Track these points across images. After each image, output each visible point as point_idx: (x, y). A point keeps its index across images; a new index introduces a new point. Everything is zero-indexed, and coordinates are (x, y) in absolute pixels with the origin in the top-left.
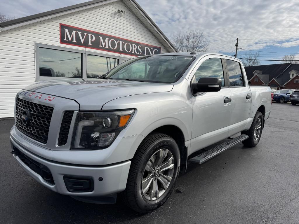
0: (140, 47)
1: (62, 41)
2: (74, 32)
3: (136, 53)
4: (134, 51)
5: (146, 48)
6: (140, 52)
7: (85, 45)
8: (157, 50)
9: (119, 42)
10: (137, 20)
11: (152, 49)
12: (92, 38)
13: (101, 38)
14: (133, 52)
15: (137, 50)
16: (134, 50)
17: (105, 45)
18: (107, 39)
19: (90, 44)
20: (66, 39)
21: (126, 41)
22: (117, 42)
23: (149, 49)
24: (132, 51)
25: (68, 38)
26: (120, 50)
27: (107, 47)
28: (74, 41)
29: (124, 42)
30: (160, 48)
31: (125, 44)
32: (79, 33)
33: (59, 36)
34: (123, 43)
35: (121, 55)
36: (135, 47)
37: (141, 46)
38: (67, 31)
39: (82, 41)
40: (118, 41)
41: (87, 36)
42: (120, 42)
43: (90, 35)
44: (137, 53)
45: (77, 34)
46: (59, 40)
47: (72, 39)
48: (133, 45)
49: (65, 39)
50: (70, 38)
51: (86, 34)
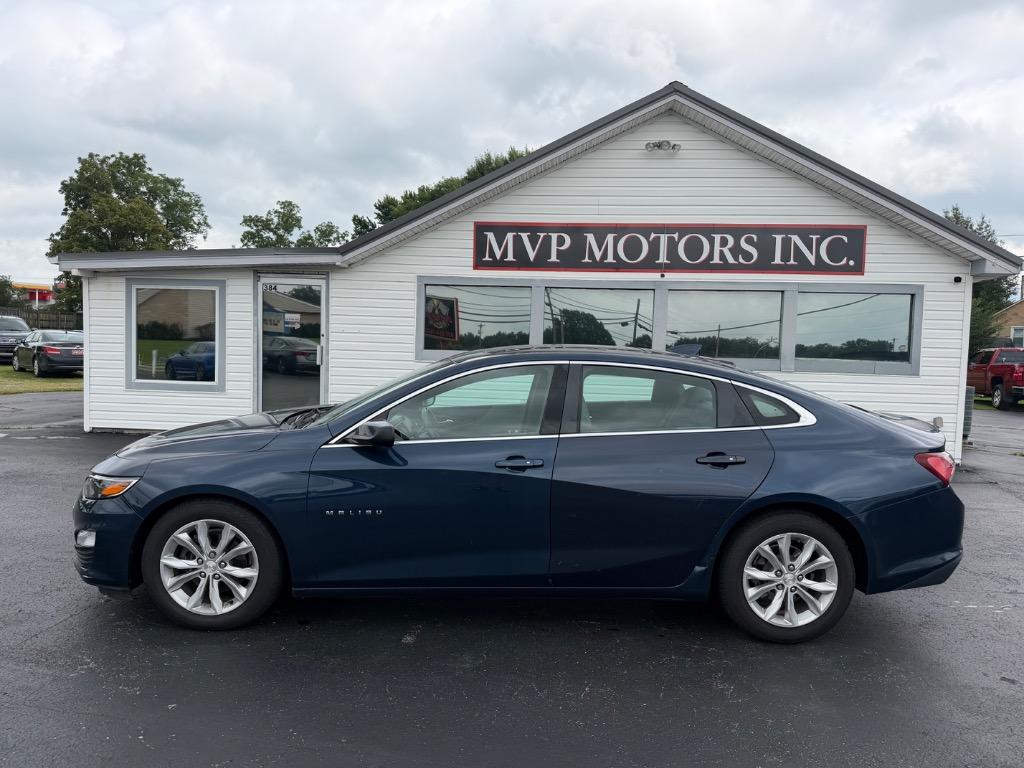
0: (749, 241)
1: (479, 264)
2: (510, 236)
3: (731, 260)
4: (722, 256)
5: (779, 238)
6: (748, 256)
8: (845, 239)
9: (658, 239)
10: (741, 154)
11: (814, 237)
12: (561, 241)
13: (591, 238)
14: (716, 260)
15: (736, 250)
16: (721, 252)
17: (605, 256)
18: (610, 238)
19: (554, 258)
20: (487, 258)
21: (683, 229)
22: (647, 238)
23: (795, 239)
24: (711, 256)
25: (492, 254)
26: (660, 261)
27: (610, 259)
28: (510, 257)
29: (676, 236)
30: (865, 227)
31: (680, 238)
32: (525, 236)
33: (470, 253)
34: (671, 239)
35: (663, 276)
36: (724, 242)
37: (755, 237)
38: (491, 236)
39: (532, 255)
40: (653, 235)
41: (548, 240)
42: (662, 236)
43: (554, 237)
45: (518, 241)
46: (470, 261)
47: (505, 254)
49: (485, 257)
50: (498, 254)
51: (542, 235)
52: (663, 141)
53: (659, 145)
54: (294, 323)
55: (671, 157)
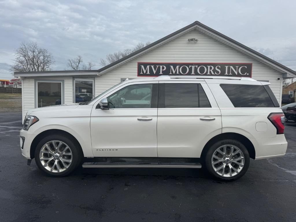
0: (218, 68)
1: (139, 75)
5: (227, 67)
7: (158, 74)
8: (246, 67)
9: (191, 67)
10: (216, 42)
13: (172, 67)
15: (214, 71)
22: (188, 67)
30: (252, 63)
32: (152, 67)
33: (137, 71)
34: (195, 67)
37: (220, 67)
42: (193, 66)
43: (161, 67)
44: (214, 73)
46: (137, 74)
48: (209, 67)
49: (141, 73)
50: (145, 72)
51: (158, 66)
52: (193, 39)
53: (192, 40)
54: (84, 92)
55: (195, 43)
